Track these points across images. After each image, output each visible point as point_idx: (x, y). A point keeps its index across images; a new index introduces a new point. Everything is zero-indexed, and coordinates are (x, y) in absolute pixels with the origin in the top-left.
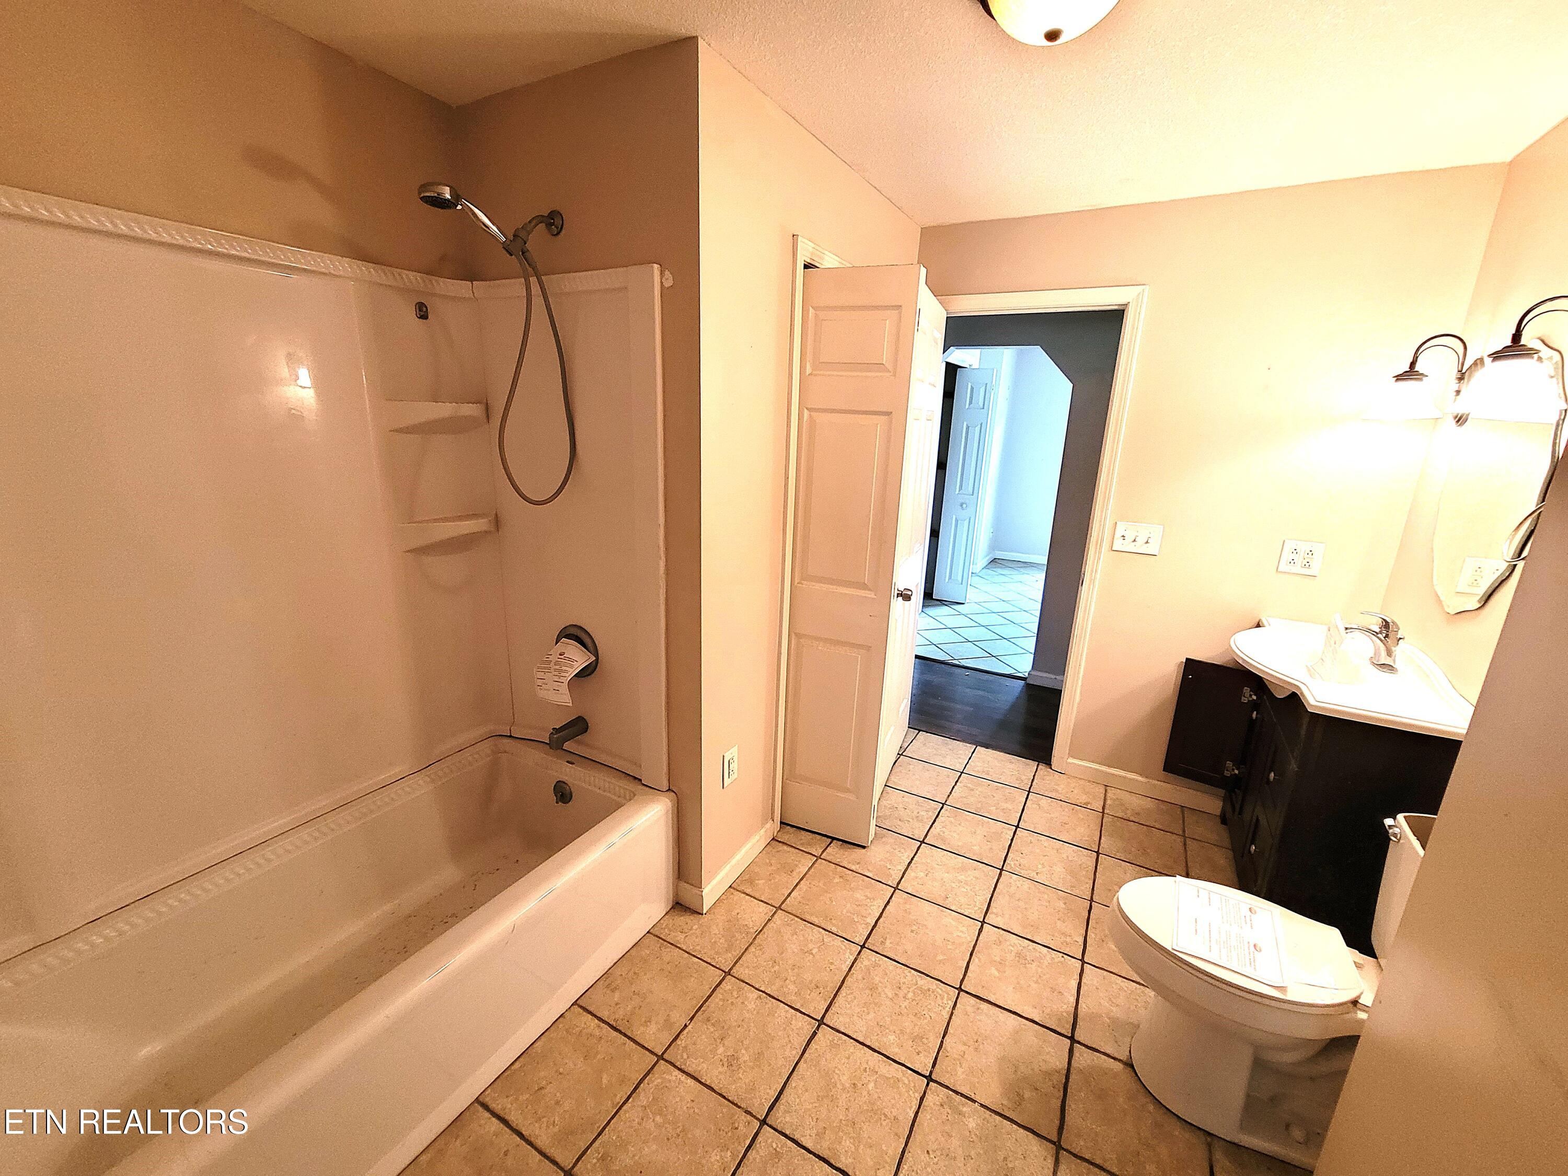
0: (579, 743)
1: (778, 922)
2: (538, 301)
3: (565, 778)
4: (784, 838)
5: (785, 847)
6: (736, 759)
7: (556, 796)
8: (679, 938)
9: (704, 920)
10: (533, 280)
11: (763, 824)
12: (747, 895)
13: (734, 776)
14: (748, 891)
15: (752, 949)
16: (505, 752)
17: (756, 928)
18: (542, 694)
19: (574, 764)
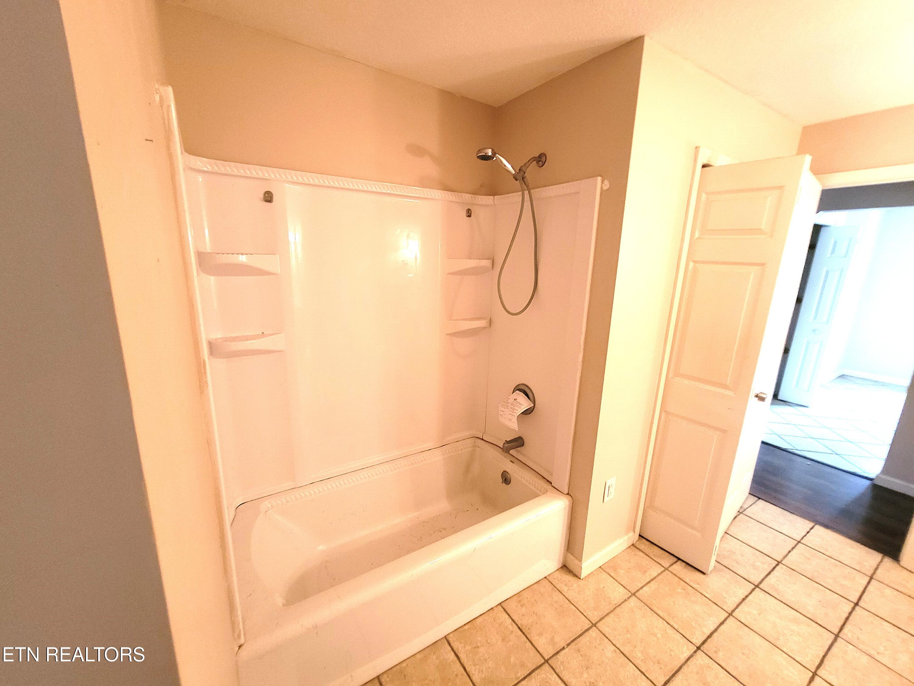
0: (518, 451)
1: (632, 604)
2: (527, 204)
3: (508, 470)
4: (642, 547)
5: (641, 553)
6: (614, 485)
7: (502, 479)
8: (565, 589)
9: (581, 583)
10: (526, 192)
11: (627, 533)
12: (612, 577)
13: (611, 497)
14: (612, 574)
15: (612, 615)
16: (478, 447)
17: (616, 602)
18: (502, 420)
19: (514, 463)
